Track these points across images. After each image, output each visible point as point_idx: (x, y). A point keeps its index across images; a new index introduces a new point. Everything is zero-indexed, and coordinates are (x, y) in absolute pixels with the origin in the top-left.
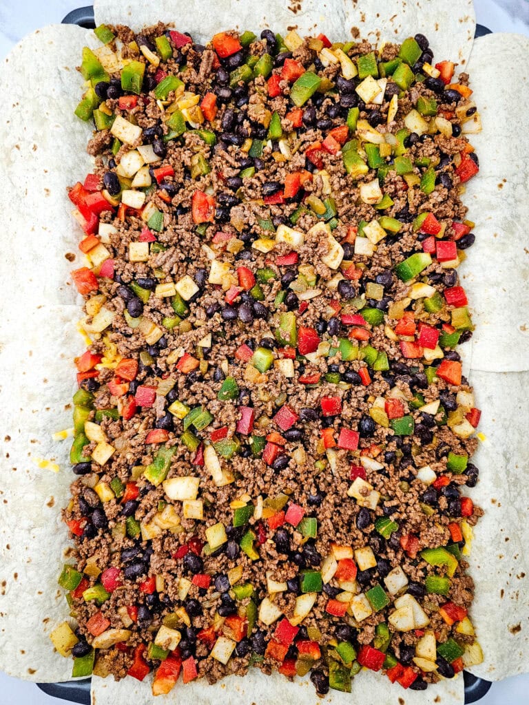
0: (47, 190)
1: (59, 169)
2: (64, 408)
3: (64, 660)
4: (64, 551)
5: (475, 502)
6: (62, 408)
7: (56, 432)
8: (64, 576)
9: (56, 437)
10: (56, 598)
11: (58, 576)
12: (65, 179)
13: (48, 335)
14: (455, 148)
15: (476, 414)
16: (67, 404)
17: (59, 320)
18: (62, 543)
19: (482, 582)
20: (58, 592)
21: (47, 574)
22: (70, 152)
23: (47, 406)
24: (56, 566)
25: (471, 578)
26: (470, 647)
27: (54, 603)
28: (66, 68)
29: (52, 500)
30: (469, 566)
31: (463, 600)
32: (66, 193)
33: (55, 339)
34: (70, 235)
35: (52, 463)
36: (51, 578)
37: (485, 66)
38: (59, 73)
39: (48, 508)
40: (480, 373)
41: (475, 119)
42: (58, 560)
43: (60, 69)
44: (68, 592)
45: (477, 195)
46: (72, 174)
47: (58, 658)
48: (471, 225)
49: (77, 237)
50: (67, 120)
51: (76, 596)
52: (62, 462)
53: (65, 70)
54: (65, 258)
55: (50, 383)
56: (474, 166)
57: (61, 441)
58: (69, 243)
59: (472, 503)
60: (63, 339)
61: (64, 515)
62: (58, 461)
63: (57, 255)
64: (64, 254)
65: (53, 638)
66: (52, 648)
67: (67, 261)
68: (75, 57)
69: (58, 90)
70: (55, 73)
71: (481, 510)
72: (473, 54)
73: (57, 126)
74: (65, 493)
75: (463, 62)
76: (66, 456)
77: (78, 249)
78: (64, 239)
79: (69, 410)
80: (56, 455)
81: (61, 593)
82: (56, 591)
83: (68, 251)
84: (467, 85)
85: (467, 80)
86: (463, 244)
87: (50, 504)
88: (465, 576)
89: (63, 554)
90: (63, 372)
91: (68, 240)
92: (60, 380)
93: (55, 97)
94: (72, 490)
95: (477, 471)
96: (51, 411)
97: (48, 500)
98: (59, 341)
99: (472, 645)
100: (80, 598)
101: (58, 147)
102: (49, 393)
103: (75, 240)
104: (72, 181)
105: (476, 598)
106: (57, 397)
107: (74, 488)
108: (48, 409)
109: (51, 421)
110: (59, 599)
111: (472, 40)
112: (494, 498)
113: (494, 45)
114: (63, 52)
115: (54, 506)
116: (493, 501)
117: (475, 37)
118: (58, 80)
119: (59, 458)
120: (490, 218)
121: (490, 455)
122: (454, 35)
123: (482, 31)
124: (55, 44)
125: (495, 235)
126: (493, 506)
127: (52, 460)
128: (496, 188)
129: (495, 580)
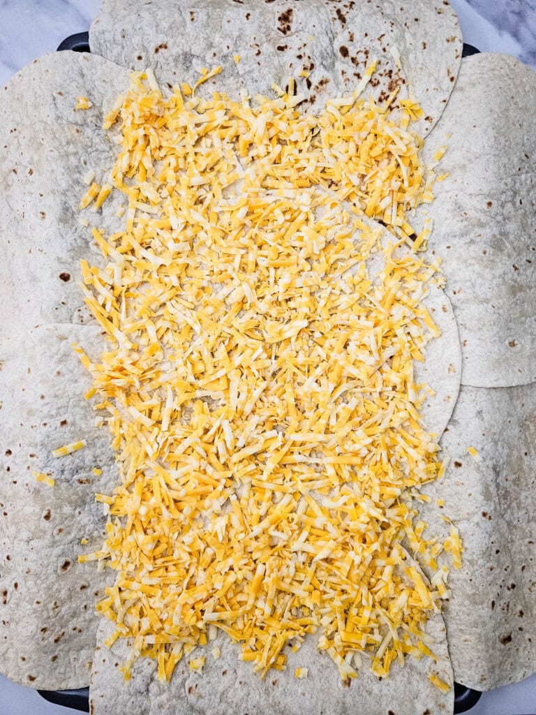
0: (43, 214)
1: (53, 192)
2: (59, 424)
4: (60, 563)
10: (53, 609)
12: (59, 201)
13: (45, 353)
16: (62, 420)
17: (55, 339)
18: (59, 556)
19: (474, 594)
20: (55, 603)
21: (45, 585)
22: (63, 174)
23: (44, 422)
24: (53, 577)
27: (51, 613)
28: (60, 93)
29: (49, 513)
33: (52, 357)
34: (65, 255)
35: (48, 478)
36: (49, 589)
37: (474, 85)
38: (54, 99)
39: (45, 520)
40: (470, 388)
42: (55, 572)
43: (55, 95)
45: (467, 212)
46: (66, 195)
47: (56, 667)
49: (72, 257)
50: (61, 144)
52: (58, 477)
53: (59, 96)
54: (59, 279)
55: (47, 400)
58: (64, 263)
60: (60, 356)
62: (54, 476)
63: (52, 276)
64: (59, 274)
66: (50, 657)
67: (62, 281)
68: (68, 81)
69: (53, 116)
70: (50, 100)
72: (461, 72)
73: (51, 151)
74: (61, 507)
75: (452, 79)
76: (62, 471)
78: (59, 259)
79: (65, 426)
80: (52, 470)
81: (58, 604)
82: (53, 602)
83: (63, 271)
87: (47, 517)
89: (60, 566)
90: (60, 389)
91: (63, 261)
93: (50, 123)
96: (48, 426)
97: (45, 513)
98: (55, 359)
101: (53, 171)
102: (46, 409)
103: (69, 260)
106: (54, 412)
108: (45, 424)
109: (48, 437)
110: (57, 609)
111: (460, 58)
112: (485, 511)
113: (482, 64)
114: (58, 79)
115: (51, 519)
116: (484, 514)
117: (463, 57)
118: (53, 106)
119: (56, 473)
120: (480, 236)
121: (481, 469)
122: (442, 54)
123: (469, 50)
124: (50, 71)
125: (485, 253)
126: (484, 519)
127: (48, 474)
128: (485, 206)
129: (485, 592)
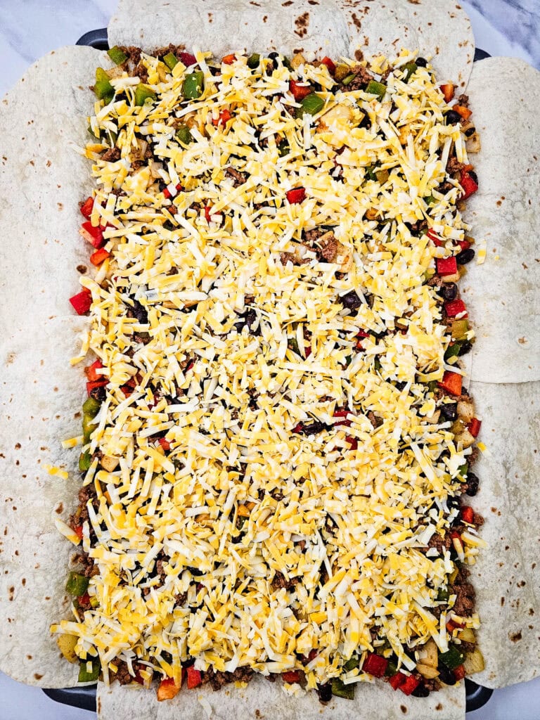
0: (60, 205)
1: (72, 184)
2: (74, 416)
3: (70, 666)
4: (71, 558)
5: (476, 511)
6: (72, 416)
7: (66, 439)
8: (71, 583)
9: (65, 445)
10: (63, 604)
11: (65, 582)
12: (77, 194)
13: (59, 344)
14: (455, 166)
15: (476, 423)
16: (77, 412)
17: (70, 331)
18: (70, 550)
19: (483, 589)
20: (66, 598)
21: (55, 580)
22: (82, 168)
23: (57, 414)
24: (63, 572)
25: (472, 587)
26: (471, 654)
27: (61, 608)
28: (80, 87)
29: (61, 506)
30: (470, 574)
31: (464, 607)
32: (77, 207)
33: (66, 349)
34: (82, 248)
35: (61, 471)
36: (59, 583)
37: (484, 88)
38: (74, 92)
39: (56, 514)
40: (480, 384)
41: (475, 139)
42: (66, 566)
43: (75, 88)
44: (75, 598)
45: (476, 212)
46: (84, 188)
47: (64, 663)
48: (471, 241)
49: (89, 251)
50: (81, 138)
51: (83, 602)
52: (71, 469)
53: (79, 90)
54: (76, 270)
55: (61, 392)
56: (473, 184)
57: (71, 449)
58: (81, 255)
59: (473, 512)
60: (74, 348)
61: (72, 521)
62: (67, 469)
63: (69, 267)
64: (76, 267)
65: (60, 644)
66: (59, 654)
67: (79, 273)
68: (89, 77)
69: (72, 108)
70: (69, 92)
71: (481, 518)
72: (472, 77)
73: (71, 143)
74: (73, 500)
75: (463, 84)
76: (75, 463)
77: (89, 261)
78: (77, 252)
79: (78, 418)
80: (66, 462)
81: (68, 598)
82: (63, 597)
83: (80, 263)
84: (467, 107)
85: (466, 102)
86: (462, 259)
87: (59, 511)
88: (467, 584)
89: (70, 561)
90: (74, 381)
91: (80, 253)
92: (70, 388)
93: (69, 115)
94: (80, 497)
95: (477, 480)
96: (61, 418)
97: (57, 506)
98: (70, 351)
99: (473, 652)
100: (87, 604)
101: (72, 163)
102: (59, 402)
103: (87, 253)
104: (84, 195)
105: (477, 606)
106: (67, 404)
107: (82, 494)
108: (58, 417)
109: (61, 429)
110: (67, 605)
111: (471, 63)
112: (494, 507)
113: (492, 68)
114: (78, 73)
115: (63, 513)
116: (493, 510)
117: (474, 61)
118: (72, 99)
119: (69, 465)
120: (489, 234)
121: (490, 464)
122: (454, 59)
123: (480, 54)
124: (70, 64)
125: (494, 251)
126: (493, 514)
127: (61, 467)
128: (495, 205)
129: (495, 588)
